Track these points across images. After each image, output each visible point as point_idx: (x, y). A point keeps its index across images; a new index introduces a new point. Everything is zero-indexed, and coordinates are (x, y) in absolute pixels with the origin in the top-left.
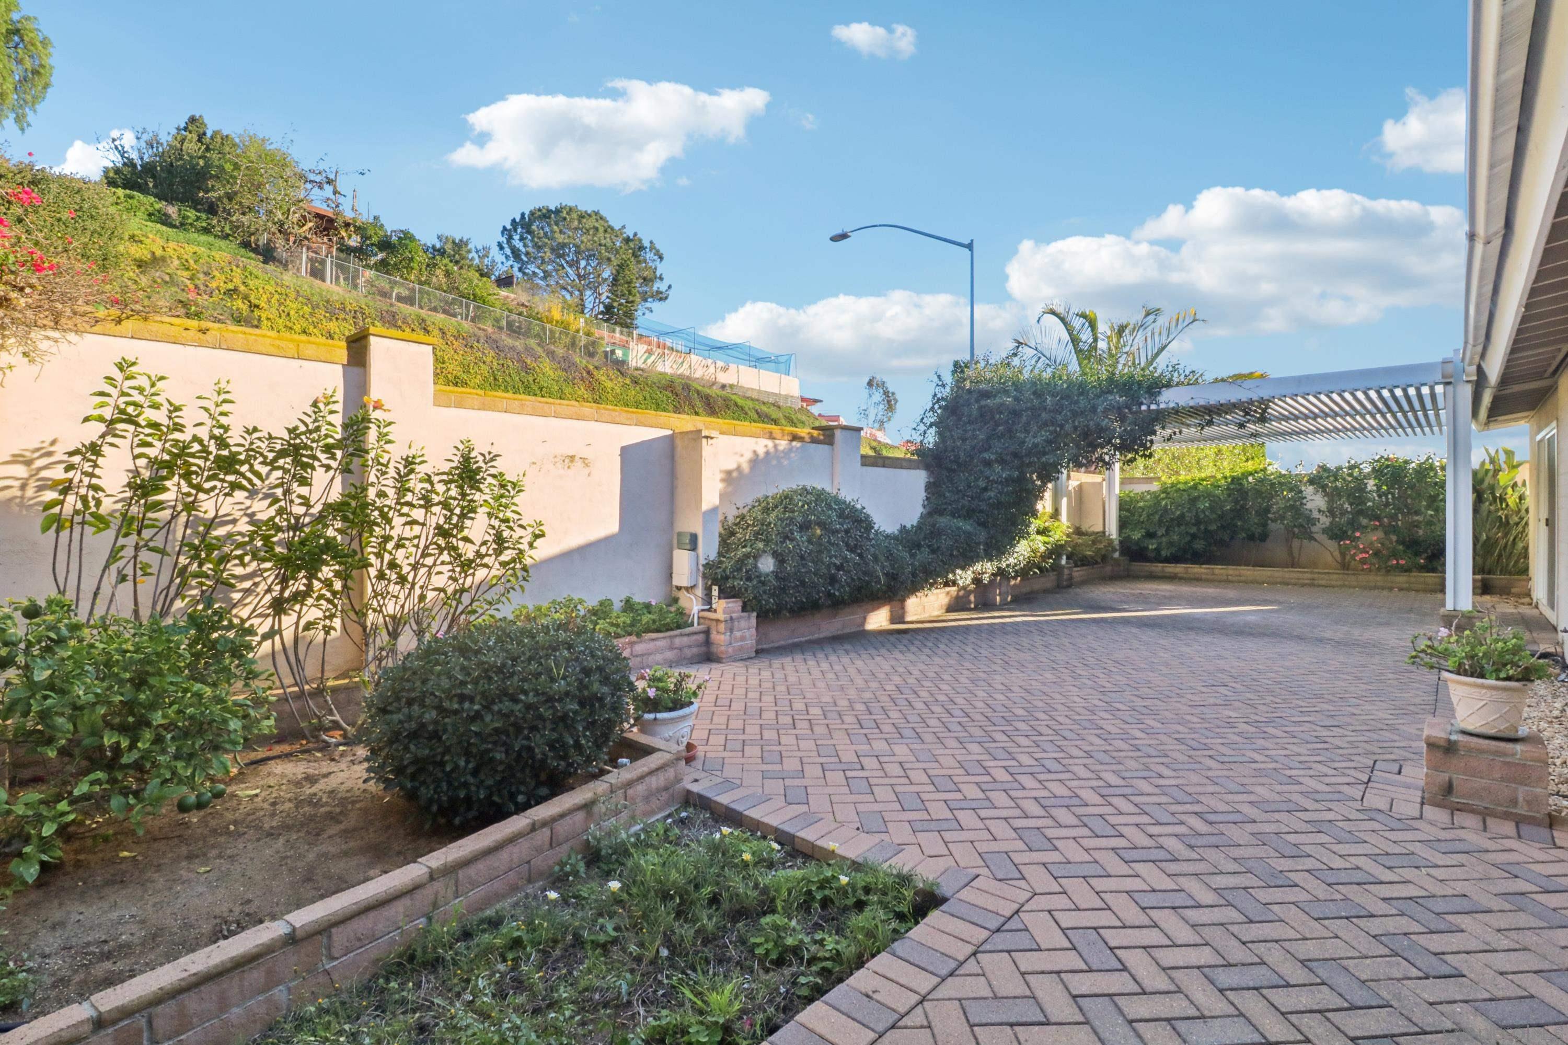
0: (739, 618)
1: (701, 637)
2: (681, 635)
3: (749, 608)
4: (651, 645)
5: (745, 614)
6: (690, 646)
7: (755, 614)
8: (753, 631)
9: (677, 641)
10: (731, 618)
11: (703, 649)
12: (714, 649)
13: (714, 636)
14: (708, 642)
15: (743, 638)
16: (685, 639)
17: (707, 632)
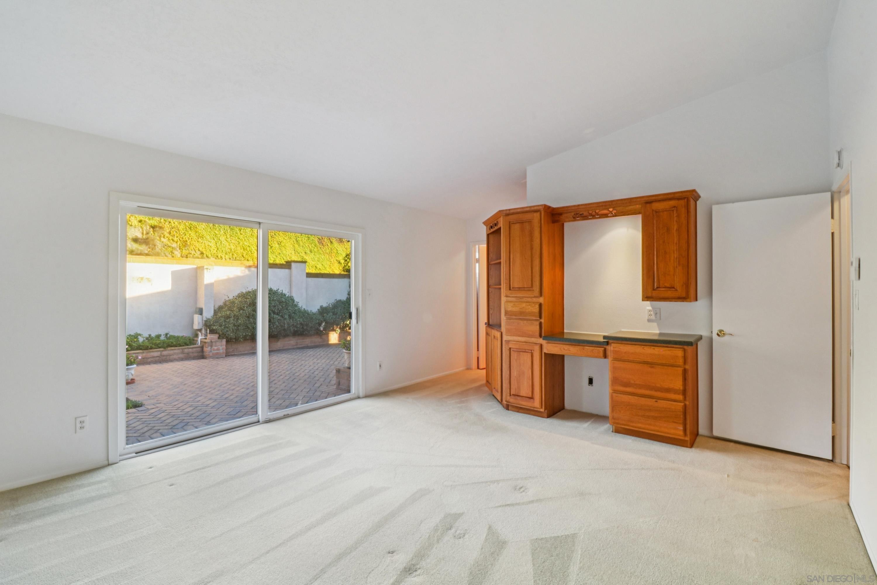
0: (216, 342)
1: (199, 349)
2: (188, 348)
3: (221, 337)
4: (172, 352)
5: (220, 340)
6: (193, 353)
7: (225, 340)
8: (224, 347)
9: (186, 351)
10: (211, 342)
11: (201, 354)
12: (205, 354)
13: (205, 349)
14: (202, 351)
15: (218, 349)
16: (190, 350)
17: (202, 347)
